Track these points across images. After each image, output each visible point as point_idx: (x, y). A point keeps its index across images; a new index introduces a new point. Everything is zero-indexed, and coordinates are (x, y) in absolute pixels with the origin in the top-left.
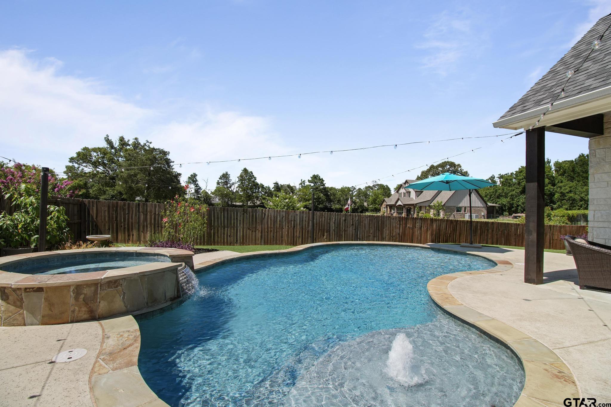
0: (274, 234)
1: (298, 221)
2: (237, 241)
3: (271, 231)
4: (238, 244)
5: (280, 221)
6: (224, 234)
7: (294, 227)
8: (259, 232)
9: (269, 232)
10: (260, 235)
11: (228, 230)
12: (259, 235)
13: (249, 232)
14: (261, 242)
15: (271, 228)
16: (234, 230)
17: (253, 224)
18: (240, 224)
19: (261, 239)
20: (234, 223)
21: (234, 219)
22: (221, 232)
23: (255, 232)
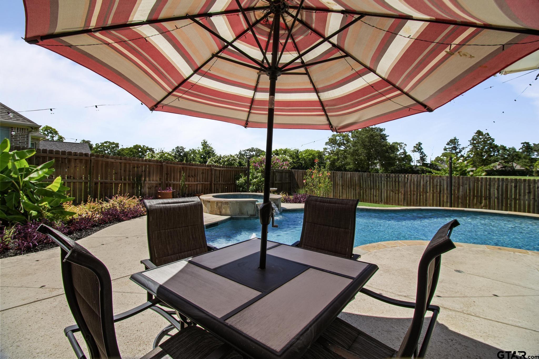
0: (417, 196)
1: (445, 186)
2: (381, 200)
3: (414, 194)
4: (382, 203)
5: (423, 185)
6: (371, 194)
7: (440, 191)
8: (401, 194)
9: (412, 195)
10: (403, 197)
11: (373, 191)
12: (401, 196)
13: (392, 194)
14: (404, 203)
15: (414, 191)
16: (379, 191)
17: (396, 187)
18: (384, 186)
19: (404, 201)
20: (379, 186)
21: (379, 183)
22: (368, 192)
23: (398, 194)
